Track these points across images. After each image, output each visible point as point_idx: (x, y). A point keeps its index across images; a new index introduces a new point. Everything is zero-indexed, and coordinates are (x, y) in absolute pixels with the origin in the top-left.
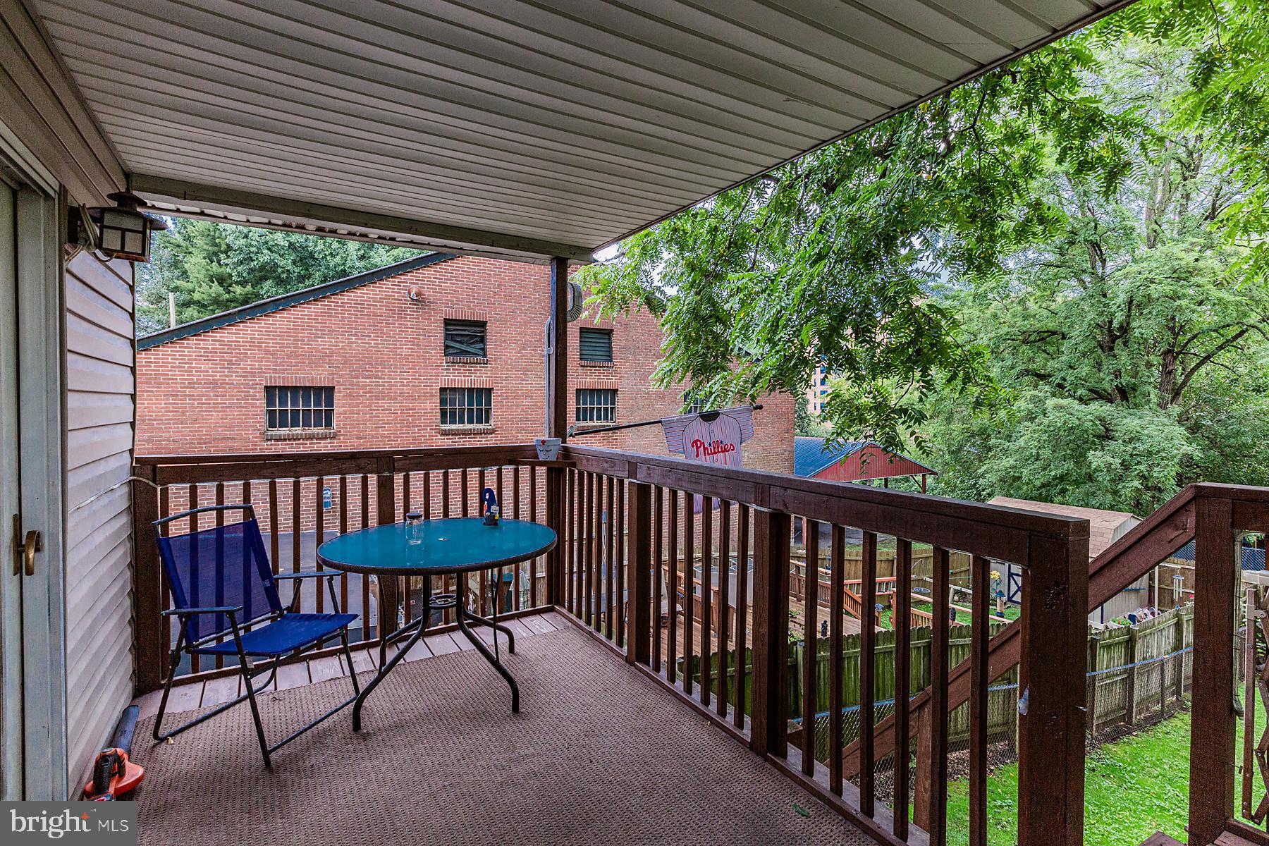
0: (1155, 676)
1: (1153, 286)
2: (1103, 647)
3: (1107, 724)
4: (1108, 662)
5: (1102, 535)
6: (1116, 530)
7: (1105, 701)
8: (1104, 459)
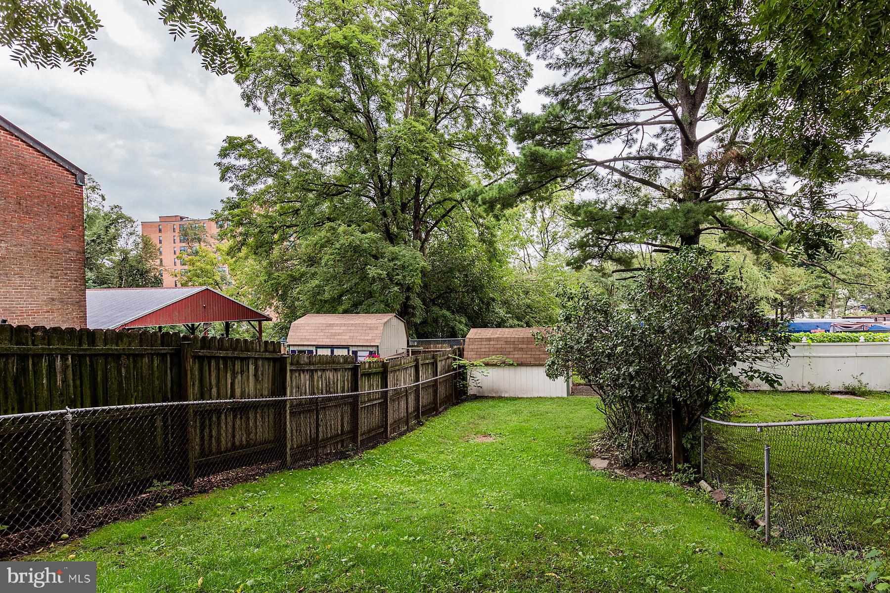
0: (402, 403)
1: (401, 141)
3: (369, 439)
4: (369, 388)
5: (377, 328)
6: (385, 324)
7: (367, 421)
8: (377, 271)
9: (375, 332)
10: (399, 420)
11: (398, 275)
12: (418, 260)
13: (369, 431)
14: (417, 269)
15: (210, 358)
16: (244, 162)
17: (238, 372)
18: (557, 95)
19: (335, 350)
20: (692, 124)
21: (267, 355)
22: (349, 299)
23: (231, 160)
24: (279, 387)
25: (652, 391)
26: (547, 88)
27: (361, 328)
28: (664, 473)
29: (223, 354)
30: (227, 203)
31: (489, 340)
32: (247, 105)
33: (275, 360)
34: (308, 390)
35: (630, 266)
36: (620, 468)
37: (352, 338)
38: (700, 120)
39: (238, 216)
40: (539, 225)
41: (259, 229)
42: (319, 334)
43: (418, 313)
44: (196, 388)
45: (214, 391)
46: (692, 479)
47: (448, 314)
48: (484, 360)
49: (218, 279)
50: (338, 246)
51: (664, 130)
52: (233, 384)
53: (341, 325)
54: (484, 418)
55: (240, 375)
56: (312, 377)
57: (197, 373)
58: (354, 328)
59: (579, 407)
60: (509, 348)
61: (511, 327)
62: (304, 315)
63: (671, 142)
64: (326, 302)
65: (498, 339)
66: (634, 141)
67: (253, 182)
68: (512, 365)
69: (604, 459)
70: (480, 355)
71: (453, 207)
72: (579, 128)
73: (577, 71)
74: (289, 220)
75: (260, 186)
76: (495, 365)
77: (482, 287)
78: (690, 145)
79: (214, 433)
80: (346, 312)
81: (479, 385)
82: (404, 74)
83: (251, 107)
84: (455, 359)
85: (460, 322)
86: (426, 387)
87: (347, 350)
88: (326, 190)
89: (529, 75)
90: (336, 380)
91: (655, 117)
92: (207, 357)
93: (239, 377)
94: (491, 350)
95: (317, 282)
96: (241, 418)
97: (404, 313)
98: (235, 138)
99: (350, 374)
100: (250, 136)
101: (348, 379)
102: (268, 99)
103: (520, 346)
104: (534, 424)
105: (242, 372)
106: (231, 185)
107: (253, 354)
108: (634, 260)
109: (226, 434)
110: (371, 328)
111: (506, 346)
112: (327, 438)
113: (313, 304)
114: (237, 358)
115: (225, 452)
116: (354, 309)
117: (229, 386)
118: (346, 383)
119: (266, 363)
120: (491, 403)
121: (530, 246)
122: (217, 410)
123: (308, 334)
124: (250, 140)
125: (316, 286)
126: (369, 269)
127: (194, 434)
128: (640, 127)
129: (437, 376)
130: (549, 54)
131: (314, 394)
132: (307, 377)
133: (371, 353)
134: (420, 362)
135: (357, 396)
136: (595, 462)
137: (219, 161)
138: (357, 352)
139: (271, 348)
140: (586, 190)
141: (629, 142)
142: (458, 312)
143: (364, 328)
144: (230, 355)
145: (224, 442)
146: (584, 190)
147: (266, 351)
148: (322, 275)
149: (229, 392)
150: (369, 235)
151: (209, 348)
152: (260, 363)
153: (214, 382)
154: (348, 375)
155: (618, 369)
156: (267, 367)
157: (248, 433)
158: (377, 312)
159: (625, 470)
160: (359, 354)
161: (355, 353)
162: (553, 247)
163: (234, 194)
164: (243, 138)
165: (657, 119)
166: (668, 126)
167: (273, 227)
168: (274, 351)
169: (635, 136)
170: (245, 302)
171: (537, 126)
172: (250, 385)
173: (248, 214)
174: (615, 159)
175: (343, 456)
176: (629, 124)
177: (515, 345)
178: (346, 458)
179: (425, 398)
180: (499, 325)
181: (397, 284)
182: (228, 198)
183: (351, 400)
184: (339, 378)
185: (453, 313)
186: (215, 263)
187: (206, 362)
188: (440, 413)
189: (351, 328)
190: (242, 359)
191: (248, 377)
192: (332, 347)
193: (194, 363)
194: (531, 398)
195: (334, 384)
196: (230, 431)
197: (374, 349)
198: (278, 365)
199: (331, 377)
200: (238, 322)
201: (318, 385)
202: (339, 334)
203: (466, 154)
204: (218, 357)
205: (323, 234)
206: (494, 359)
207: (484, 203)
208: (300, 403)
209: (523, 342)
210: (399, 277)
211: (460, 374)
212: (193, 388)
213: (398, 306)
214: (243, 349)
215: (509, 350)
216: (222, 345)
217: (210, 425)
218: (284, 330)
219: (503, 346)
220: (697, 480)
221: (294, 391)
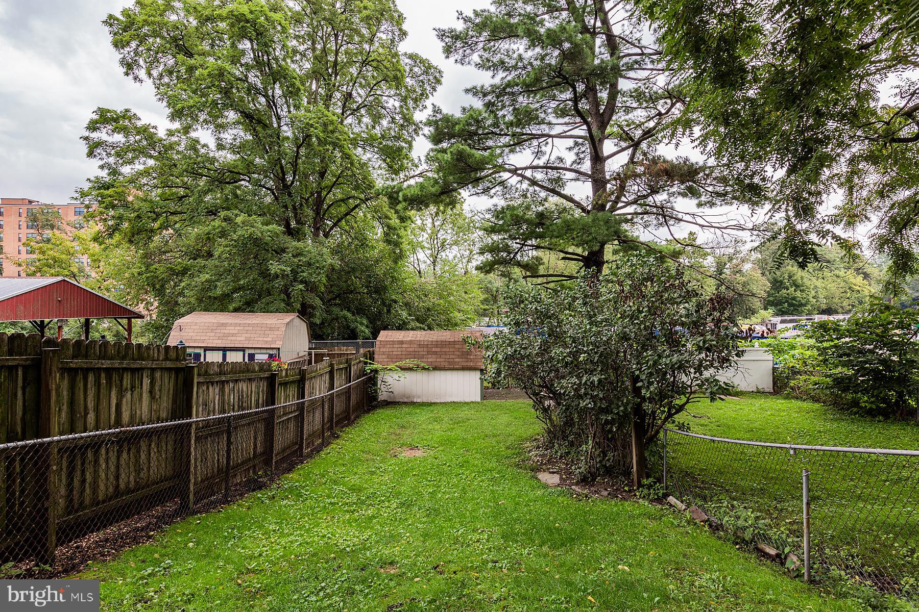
0: (318, 414)
1: (312, 129)
2: (280, 384)
3: (283, 460)
4: (286, 400)
5: (278, 330)
6: (288, 324)
7: (282, 438)
8: (280, 267)
9: (276, 333)
10: (314, 432)
11: (303, 272)
12: (325, 257)
13: (284, 450)
14: (324, 267)
15: (86, 371)
16: (119, 138)
17: (126, 389)
18: (485, 95)
19: (228, 353)
20: (601, 141)
21: (169, 364)
22: (241, 297)
23: (102, 135)
24: (182, 407)
25: (615, 401)
26: (475, 88)
27: (258, 329)
28: (626, 488)
29: (106, 364)
30: (95, 182)
31: (402, 342)
32: (127, 74)
33: (177, 371)
34: (217, 407)
35: (537, 273)
36: (577, 484)
37: (248, 339)
38: (607, 138)
39: (110, 196)
40: (429, 232)
41: (136, 214)
42: (208, 334)
43: (318, 314)
44: (64, 415)
45: (91, 417)
46: (660, 495)
47: (349, 315)
48: (397, 364)
49: (76, 271)
50: (235, 237)
51: (576, 144)
52: (119, 406)
53: (236, 325)
54: (403, 427)
55: (129, 393)
56: (222, 391)
57: (65, 393)
58: (251, 328)
59: (496, 413)
60: (422, 351)
61: (412, 329)
62: (188, 313)
63: (582, 156)
64: (215, 298)
65: (411, 342)
66: (544, 153)
67: (131, 162)
68: (428, 369)
69: (553, 473)
70: (392, 358)
71: (356, 206)
72: (497, 134)
73: (504, 75)
74: (172, 207)
75: (139, 167)
76: (410, 369)
77: (385, 288)
78: (598, 159)
79: (89, 478)
80: (236, 310)
81: (390, 390)
82: (308, 66)
83: (131, 77)
84: (366, 363)
85: (362, 324)
86: (339, 394)
87: (242, 353)
88: (220, 176)
89: (438, 82)
90: (249, 392)
91: (565, 132)
92: (82, 369)
93: (129, 395)
94: (404, 353)
95: (207, 276)
96: (129, 450)
97: (305, 312)
98: (109, 111)
99: (265, 384)
100: (127, 111)
101: (263, 390)
102: (152, 72)
103: (434, 350)
104: (458, 432)
105: (133, 388)
106: (101, 163)
107: (149, 364)
108: (541, 267)
109: (107, 475)
110: (271, 329)
111: (420, 350)
112: (238, 465)
113: (200, 300)
114: (125, 369)
115: (104, 502)
116: (248, 306)
117: (113, 409)
118: (261, 396)
119: (166, 376)
120: (406, 409)
121: (421, 251)
122: (95, 444)
123: (196, 334)
124: (126, 115)
125: (206, 281)
126: (271, 264)
127: (58, 485)
128: (550, 140)
129: (350, 382)
130: (467, 60)
131: (225, 413)
132: (217, 390)
133: (271, 356)
134: (336, 367)
135: (274, 410)
136: (544, 477)
137: (87, 134)
138: (254, 354)
139: (173, 354)
140: (495, 197)
141: (538, 154)
142: (358, 314)
143: (263, 329)
144: (117, 366)
145: (102, 487)
146: (492, 197)
147: (167, 359)
148: (213, 268)
149: (113, 417)
150: (270, 227)
151: (86, 356)
152: (158, 375)
153: (91, 405)
154: (263, 385)
155: (579, 377)
156: (167, 381)
157: (138, 471)
158: (277, 311)
159: (584, 486)
160: (257, 357)
161: (252, 357)
162: (442, 254)
163: (104, 173)
164: (118, 112)
165: (567, 134)
166: (580, 141)
167: (154, 212)
168: (177, 359)
169: (544, 148)
170: (111, 297)
171: (457, 127)
172: (144, 405)
173: (121, 196)
174: (526, 168)
175: (257, 486)
176: (543, 135)
177: (429, 348)
178: (260, 488)
179: (338, 407)
180: (400, 328)
181: (302, 282)
182: (97, 178)
183: (265, 415)
184: (253, 389)
185: (354, 315)
186: (72, 252)
187: (80, 377)
188: (353, 422)
189: (247, 328)
190: (134, 371)
191: (141, 394)
192: (225, 350)
193: (62, 375)
194: (444, 403)
195: (247, 397)
196: (113, 468)
197: (274, 352)
198: (181, 376)
199: (245, 389)
200: (98, 319)
201: (229, 400)
202: (233, 335)
203: (369, 155)
204: (99, 369)
205: (217, 223)
206: (408, 363)
207: (405, 200)
208: (207, 424)
209: (437, 346)
210: (305, 274)
211: (371, 379)
212: (59, 415)
213: (299, 305)
214: (136, 357)
215: (422, 353)
216: (106, 351)
217: (83, 464)
218: (162, 329)
219: (416, 350)
220: (666, 496)
221: (201, 409)
